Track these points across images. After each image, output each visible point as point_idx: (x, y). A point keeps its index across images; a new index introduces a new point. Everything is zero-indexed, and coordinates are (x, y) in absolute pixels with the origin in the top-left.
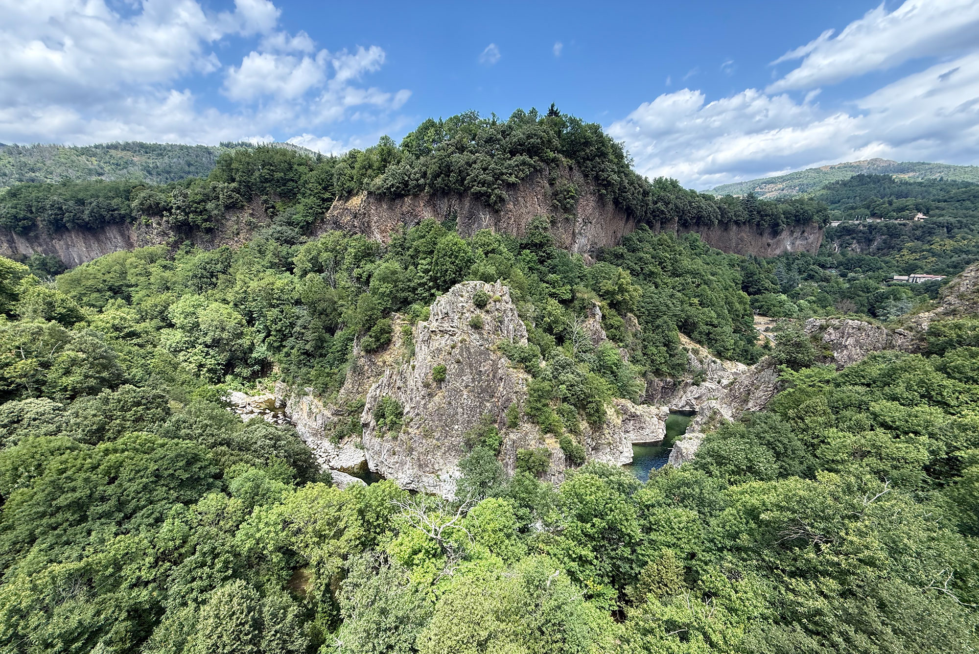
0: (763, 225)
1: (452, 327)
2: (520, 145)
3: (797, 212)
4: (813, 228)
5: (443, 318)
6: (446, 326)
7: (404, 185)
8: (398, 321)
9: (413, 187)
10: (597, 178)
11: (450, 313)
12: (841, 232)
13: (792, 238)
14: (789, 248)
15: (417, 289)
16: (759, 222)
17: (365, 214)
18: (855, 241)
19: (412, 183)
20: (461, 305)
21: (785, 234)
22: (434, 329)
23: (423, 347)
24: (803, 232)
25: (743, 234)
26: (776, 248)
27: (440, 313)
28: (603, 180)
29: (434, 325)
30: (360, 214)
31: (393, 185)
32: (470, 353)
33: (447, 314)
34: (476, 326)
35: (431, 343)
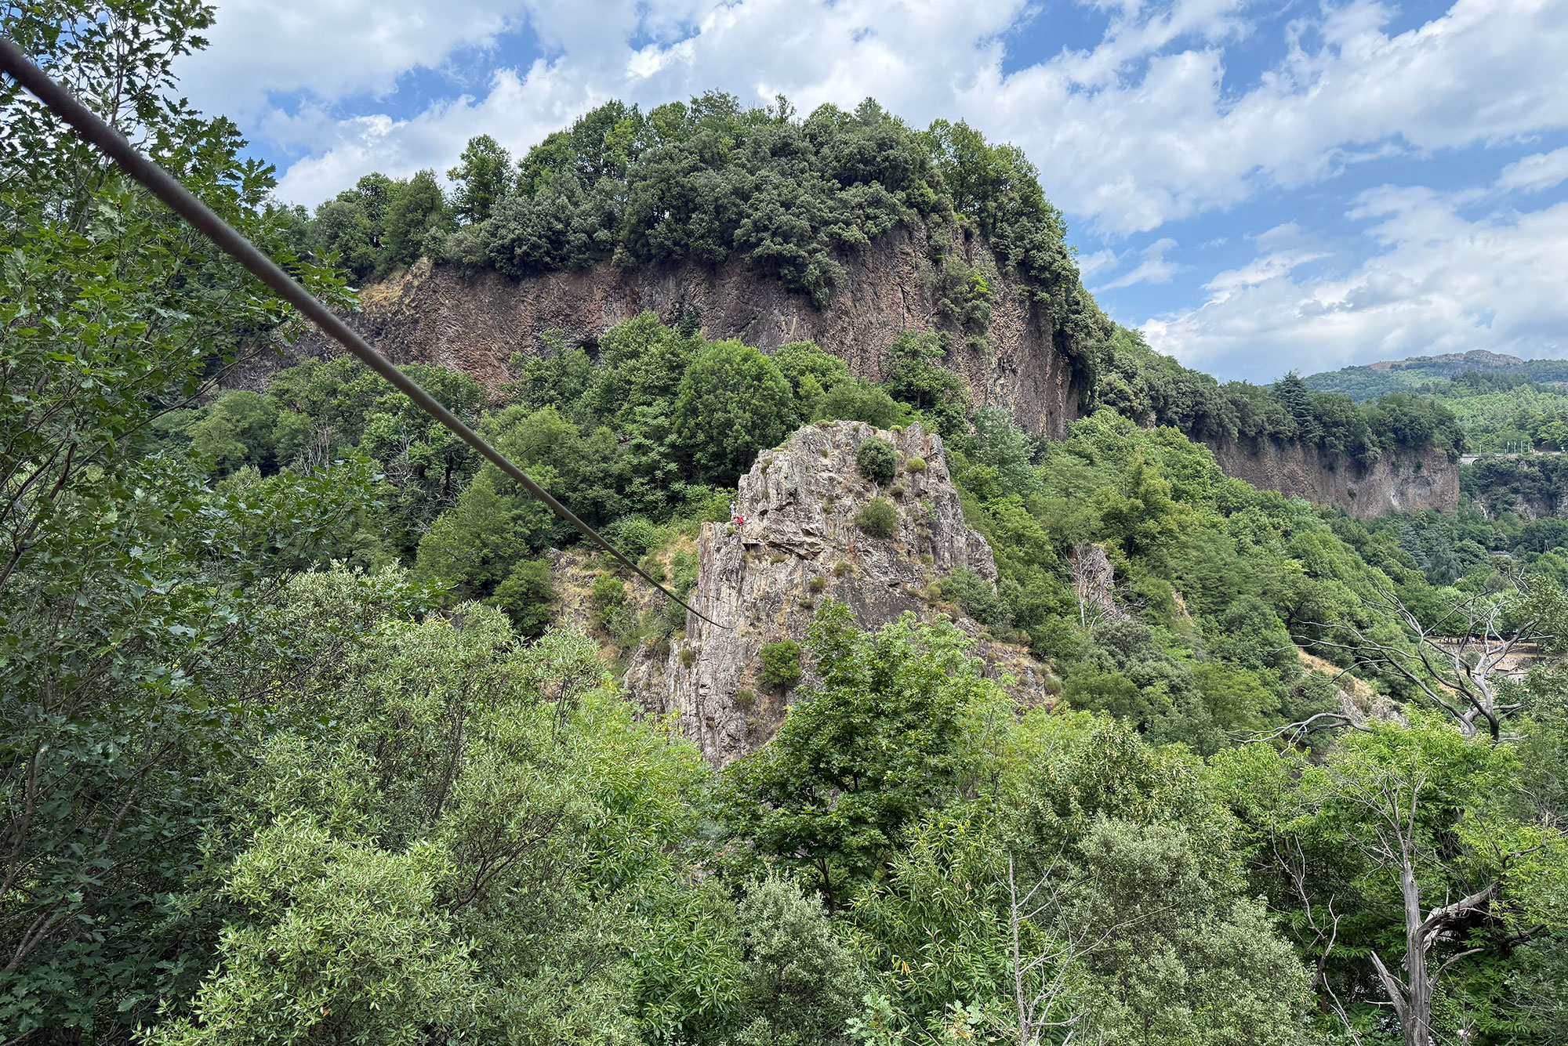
0: (1333, 446)
1: (808, 533)
2: (866, 162)
3: (1396, 420)
4: (1438, 457)
5: (780, 509)
6: (791, 529)
7: (551, 241)
8: (571, 571)
9: (579, 248)
10: (1025, 265)
11: (802, 496)
12: (1483, 477)
13: (1398, 481)
14: (1395, 503)
15: (630, 481)
16: (1322, 438)
17: (416, 322)
18: (1520, 498)
19: (577, 238)
20: (826, 475)
21: (1381, 471)
22: (751, 541)
23: (725, 590)
24: (1419, 467)
25: (1292, 466)
26: (1369, 503)
27: (772, 492)
28: (1043, 269)
29: (755, 527)
30: (400, 324)
31: (519, 241)
32: (863, 605)
33: (793, 494)
34: (877, 528)
35: (748, 579)
